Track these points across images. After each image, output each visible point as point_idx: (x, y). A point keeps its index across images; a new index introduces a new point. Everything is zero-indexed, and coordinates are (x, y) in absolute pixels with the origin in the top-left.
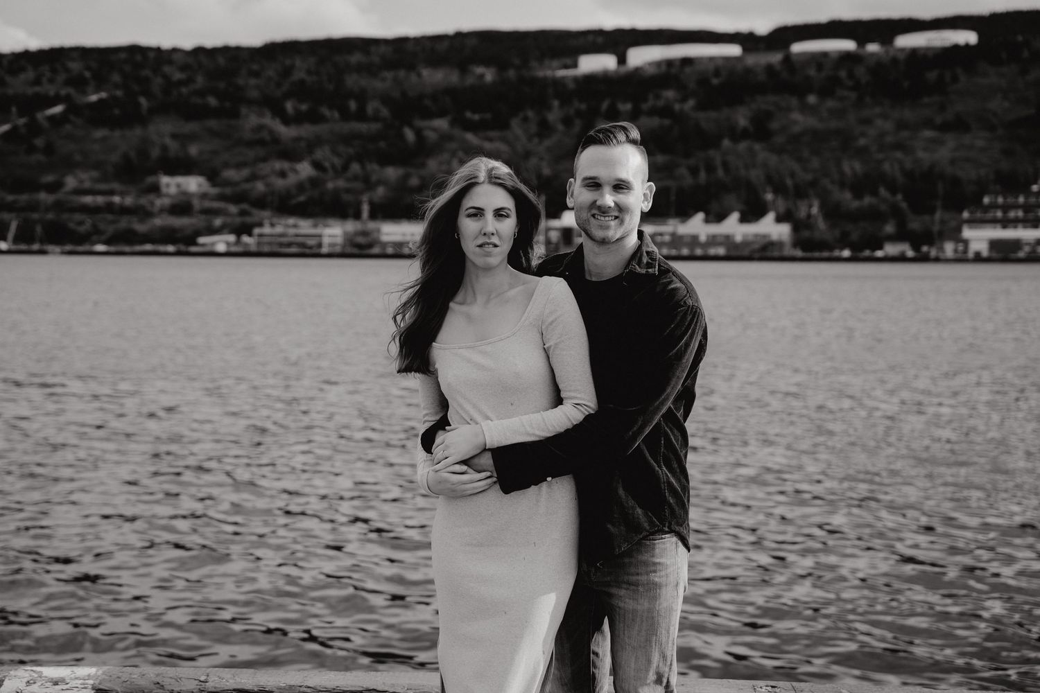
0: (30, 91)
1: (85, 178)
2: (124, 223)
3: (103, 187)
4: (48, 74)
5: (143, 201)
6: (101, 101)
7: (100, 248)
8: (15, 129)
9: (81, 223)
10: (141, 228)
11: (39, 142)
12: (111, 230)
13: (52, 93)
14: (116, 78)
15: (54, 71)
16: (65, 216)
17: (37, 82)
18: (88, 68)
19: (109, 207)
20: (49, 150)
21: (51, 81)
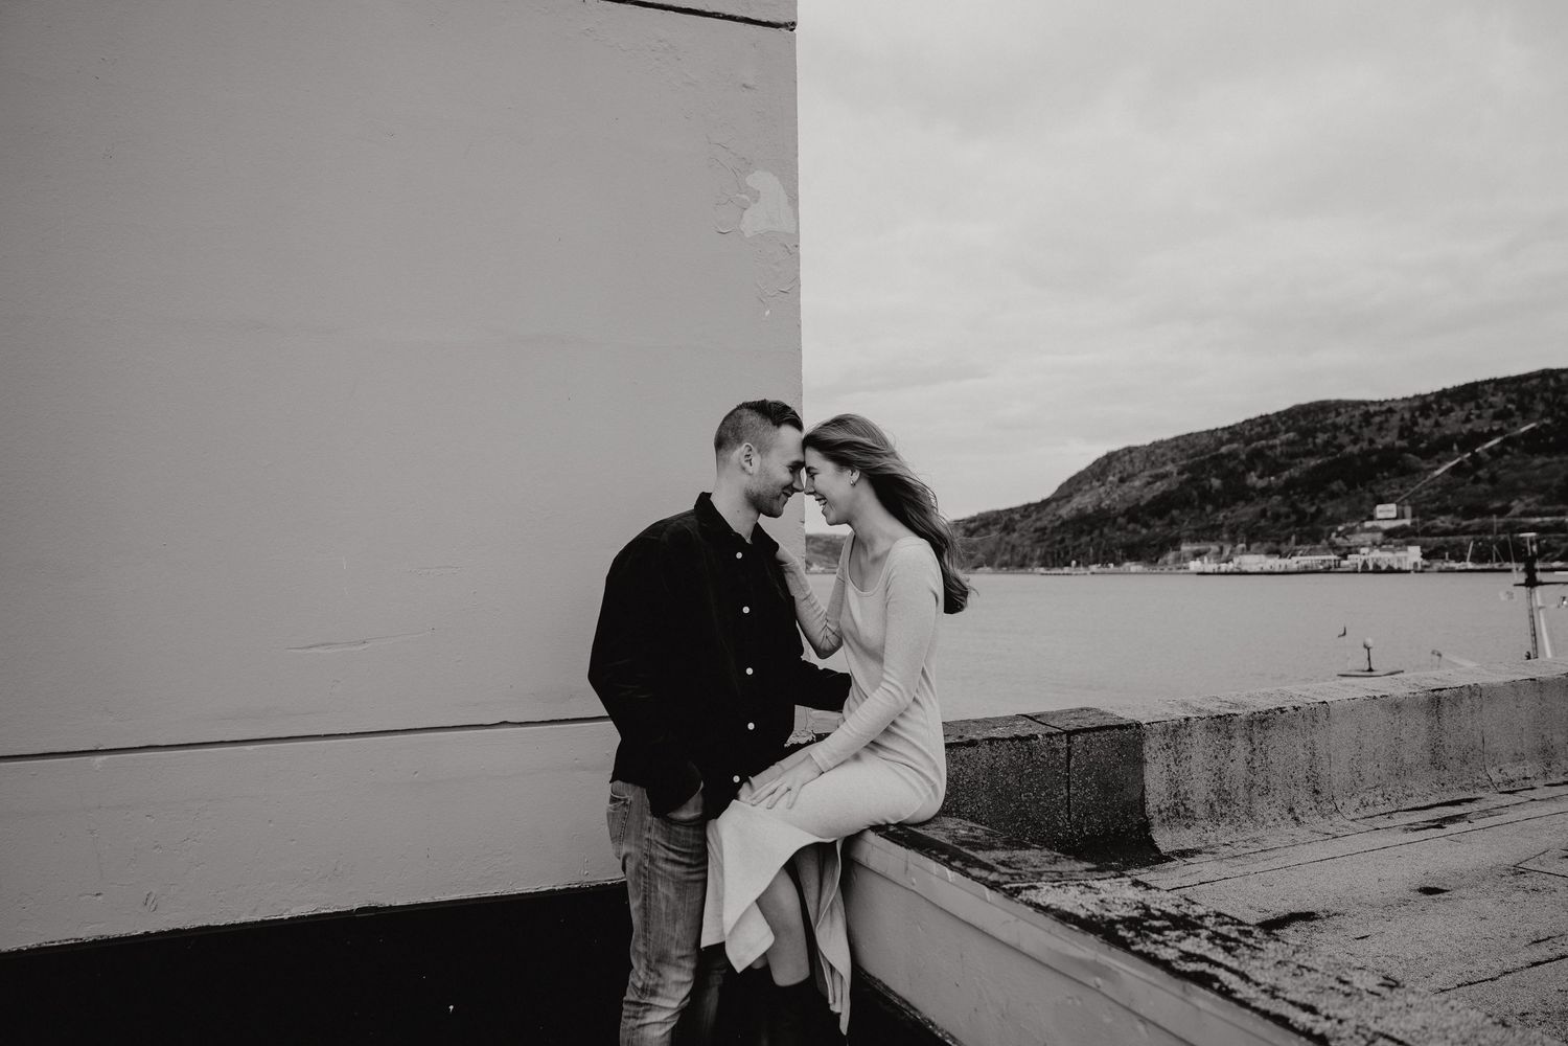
0: (1464, 429)
1: (1530, 500)
3: (1549, 508)
4: (1475, 411)
6: (1532, 429)
7: (1557, 564)
8: (1459, 464)
11: (1483, 473)
13: (1486, 430)
14: (1541, 407)
15: (1478, 407)
17: (1468, 420)
18: (1510, 401)
19: (1561, 527)
20: (1493, 479)
21: (1479, 417)
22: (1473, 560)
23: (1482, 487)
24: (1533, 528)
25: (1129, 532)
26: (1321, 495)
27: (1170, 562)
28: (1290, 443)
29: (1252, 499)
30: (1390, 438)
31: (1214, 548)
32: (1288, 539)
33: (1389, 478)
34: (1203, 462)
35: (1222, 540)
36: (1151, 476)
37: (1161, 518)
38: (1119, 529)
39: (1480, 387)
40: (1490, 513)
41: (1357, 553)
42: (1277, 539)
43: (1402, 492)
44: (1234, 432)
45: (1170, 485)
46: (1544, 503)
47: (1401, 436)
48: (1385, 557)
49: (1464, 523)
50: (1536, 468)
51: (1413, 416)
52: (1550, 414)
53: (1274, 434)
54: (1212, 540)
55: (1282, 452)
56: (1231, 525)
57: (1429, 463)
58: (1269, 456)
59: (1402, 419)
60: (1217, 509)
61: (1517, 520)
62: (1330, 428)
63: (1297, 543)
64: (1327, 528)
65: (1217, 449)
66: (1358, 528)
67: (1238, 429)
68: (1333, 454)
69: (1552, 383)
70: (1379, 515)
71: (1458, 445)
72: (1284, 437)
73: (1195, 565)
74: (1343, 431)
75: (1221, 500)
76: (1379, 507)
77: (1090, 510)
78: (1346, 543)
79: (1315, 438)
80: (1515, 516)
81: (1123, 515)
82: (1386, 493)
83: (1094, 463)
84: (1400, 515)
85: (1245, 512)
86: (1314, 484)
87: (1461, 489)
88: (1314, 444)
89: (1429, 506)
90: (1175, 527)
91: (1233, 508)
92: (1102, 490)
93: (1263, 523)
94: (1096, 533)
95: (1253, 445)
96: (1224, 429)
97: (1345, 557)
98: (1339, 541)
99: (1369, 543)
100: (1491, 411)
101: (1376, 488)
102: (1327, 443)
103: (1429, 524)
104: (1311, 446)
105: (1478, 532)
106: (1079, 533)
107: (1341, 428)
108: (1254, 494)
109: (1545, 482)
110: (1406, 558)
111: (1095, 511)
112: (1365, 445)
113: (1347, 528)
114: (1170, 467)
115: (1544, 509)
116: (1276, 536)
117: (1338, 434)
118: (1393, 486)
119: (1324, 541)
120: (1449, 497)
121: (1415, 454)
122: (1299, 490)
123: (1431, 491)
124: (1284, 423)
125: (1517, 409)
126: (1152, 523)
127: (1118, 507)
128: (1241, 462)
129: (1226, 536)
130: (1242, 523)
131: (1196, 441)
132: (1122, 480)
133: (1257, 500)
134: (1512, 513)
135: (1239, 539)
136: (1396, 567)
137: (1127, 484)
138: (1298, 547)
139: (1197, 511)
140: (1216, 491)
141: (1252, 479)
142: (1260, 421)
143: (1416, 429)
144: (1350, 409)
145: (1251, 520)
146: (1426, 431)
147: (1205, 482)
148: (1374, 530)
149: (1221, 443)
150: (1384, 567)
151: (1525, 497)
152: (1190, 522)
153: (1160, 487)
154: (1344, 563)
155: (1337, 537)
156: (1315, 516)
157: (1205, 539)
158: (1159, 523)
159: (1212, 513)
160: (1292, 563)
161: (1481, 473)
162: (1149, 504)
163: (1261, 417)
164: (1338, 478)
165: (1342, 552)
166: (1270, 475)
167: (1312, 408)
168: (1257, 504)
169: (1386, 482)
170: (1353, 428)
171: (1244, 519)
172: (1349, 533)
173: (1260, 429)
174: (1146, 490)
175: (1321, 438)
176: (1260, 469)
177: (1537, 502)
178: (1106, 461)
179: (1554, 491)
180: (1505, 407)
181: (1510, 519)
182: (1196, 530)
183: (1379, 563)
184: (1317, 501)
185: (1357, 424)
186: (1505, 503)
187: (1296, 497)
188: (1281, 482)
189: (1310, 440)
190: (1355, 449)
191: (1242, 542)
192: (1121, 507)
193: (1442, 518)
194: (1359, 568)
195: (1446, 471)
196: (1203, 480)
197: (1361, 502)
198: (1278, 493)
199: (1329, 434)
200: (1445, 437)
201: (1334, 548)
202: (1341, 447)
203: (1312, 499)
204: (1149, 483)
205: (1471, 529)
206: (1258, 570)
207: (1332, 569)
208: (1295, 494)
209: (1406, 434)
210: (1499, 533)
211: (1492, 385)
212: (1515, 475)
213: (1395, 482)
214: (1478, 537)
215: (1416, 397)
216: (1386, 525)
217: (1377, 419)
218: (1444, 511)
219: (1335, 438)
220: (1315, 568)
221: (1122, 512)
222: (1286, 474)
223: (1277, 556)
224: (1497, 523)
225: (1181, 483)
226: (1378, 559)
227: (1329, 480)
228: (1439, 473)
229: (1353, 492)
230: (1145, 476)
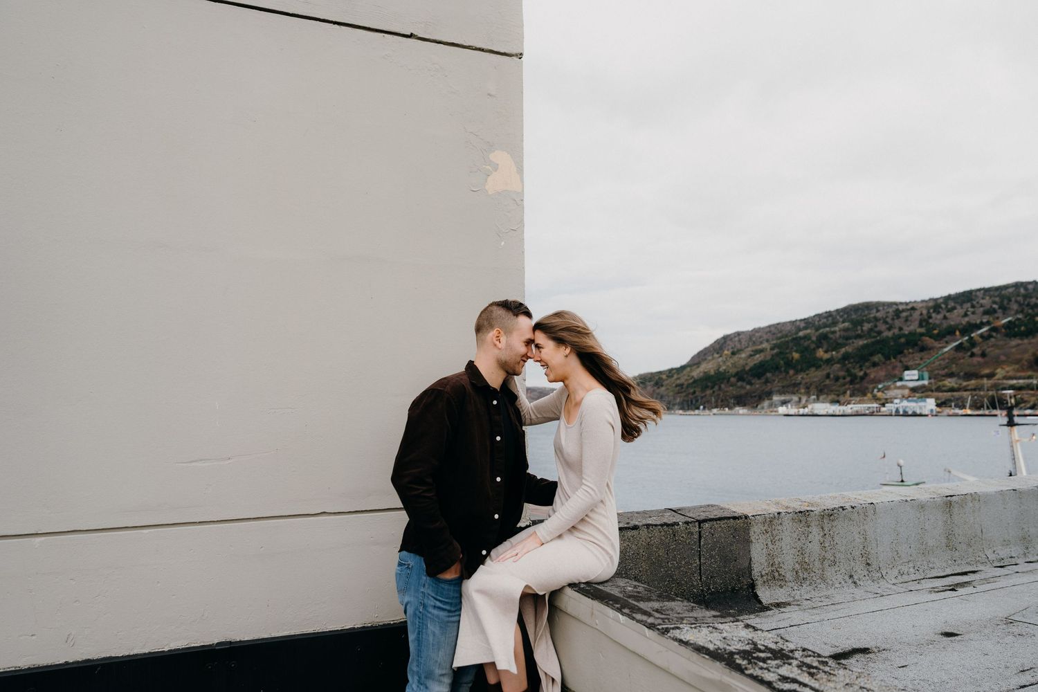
22: (971, 408)
23: (976, 360)
24: (1012, 387)
25: (739, 387)
26: (867, 364)
27: (766, 408)
28: (846, 330)
29: (820, 366)
30: (913, 327)
31: (795, 398)
32: (845, 393)
33: (913, 353)
34: (787, 342)
35: (801, 393)
36: (752, 351)
37: (759, 378)
38: (732, 385)
39: (974, 293)
40: (982, 377)
41: (892, 402)
42: (837, 393)
43: (922, 362)
44: (807, 322)
45: (765, 356)
46: (1018, 371)
47: (921, 326)
49: (965, 384)
50: (1013, 347)
51: (929, 312)
52: (1022, 312)
53: (835, 323)
54: (793, 393)
55: (840, 336)
56: (806, 383)
57: (940, 343)
58: (831, 339)
59: (921, 314)
60: (797, 372)
61: (1000, 381)
62: (873, 320)
63: (851, 396)
64: (871, 386)
65: (797, 333)
66: (892, 386)
67: (810, 320)
68: (875, 337)
69: (1022, 291)
70: (907, 378)
71: (960, 332)
72: (841, 326)
73: (782, 410)
74: (881, 321)
75: (799, 367)
76: (906, 373)
77: (712, 373)
78: (884, 396)
79: (862, 326)
80: (999, 379)
81: (734, 376)
82: (910, 363)
83: (715, 342)
84: (921, 378)
85: (815, 375)
86: (863, 357)
87: (962, 361)
88: (862, 330)
89: (940, 372)
90: (769, 384)
91: (807, 372)
92: (720, 359)
93: (827, 382)
94: (716, 388)
95: (821, 331)
96: (801, 320)
97: (883, 405)
99: (900, 396)
100: (982, 309)
101: (904, 360)
102: (871, 330)
103: (941, 383)
104: (859, 332)
105: (971, 390)
106: (705, 388)
107: (880, 320)
108: (822, 363)
109: (1019, 357)
110: (925, 406)
111: (715, 373)
112: (896, 331)
113: (884, 386)
114: (765, 345)
115: (1019, 374)
116: (836, 391)
117: (878, 324)
118: (916, 358)
119: (869, 395)
120: (954, 366)
121: (930, 337)
122: (852, 360)
123: (941, 362)
124: (841, 317)
125: (999, 308)
126: (753, 381)
127: (731, 371)
128: (813, 342)
129: (803, 391)
130: (814, 382)
131: (783, 328)
132: (733, 353)
133: (823, 367)
135: (812, 393)
136: (918, 412)
137: (737, 356)
138: (852, 399)
139: (784, 374)
140: (797, 360)
141: (820, 353)
142: (826, 315)
143: (931, 321)
144: (885, 308)
145: (819, 381)
146: (937, 322)
147: (788, 355)
148: (903, 387)
149: (800, 330)
151: (1004, 367)
152: (779, 382)
153: (758, 358)
154: (883, 409)
155: (878, 391)
156: (862, 378)
157: (789, 393)
158: (758, 382)
159: (794, 375)
160: (848, 409)
161: (975, 350)
162: (751, 370)
163: (826, 312)
164: (878, 353)
165: (881, 402)
166: (832, 351)
167: (860, 307)
168: (824, 369)
169: (911, 356)
170: (889, 320)
171: (815, 379)
172: (886, 390)
173: (825, 320)
174: (749, 360)
175: (866, 326)
176: (825, 347)
177: (1014, 369)
178: (723, 341)
179: (1026, 363)
180: (991, 307)
181: (996, 381)
182: (783, 387)
183: (907, 410)
184: (864, 369)
185: (891, 317)
186: (992, 370)
187: (850, 365)
188: (840, 355)
189: (859, 328)
190: (890, 334)
191: (813, 395)
192: (733, 371)
193: (949, 380)
194: (894, 413)
195: (952, 349)
196: (787, 353)
197: (894, 368)
198: (838, 363)
199: (871, 324)
200: (950, 326)
201: (876, 399)
202: (880, 333)
203: (861, 366)
204: (751, 356)
205: (969, 388)
206: (825, 413)
207: (875, 413)
208: (849, 363)
209: (924, 324)
211: (982, 292)
212: (997, 351)
213: (918, 356)
214: (974, 393)
215: (930, 299)
216: (912, 384)
217: (904, 314)
218: (951, 375)
219: (876, 326)
220: (863, 412)
221: (733, 374)
222: (843, 350)
223: (838, 404)
224: (987, 384)
225: (773, 356)
226: (906, 407)
227: (872, 354)
228: (946, 350)
229: (888, 362)
230: (749, 351)
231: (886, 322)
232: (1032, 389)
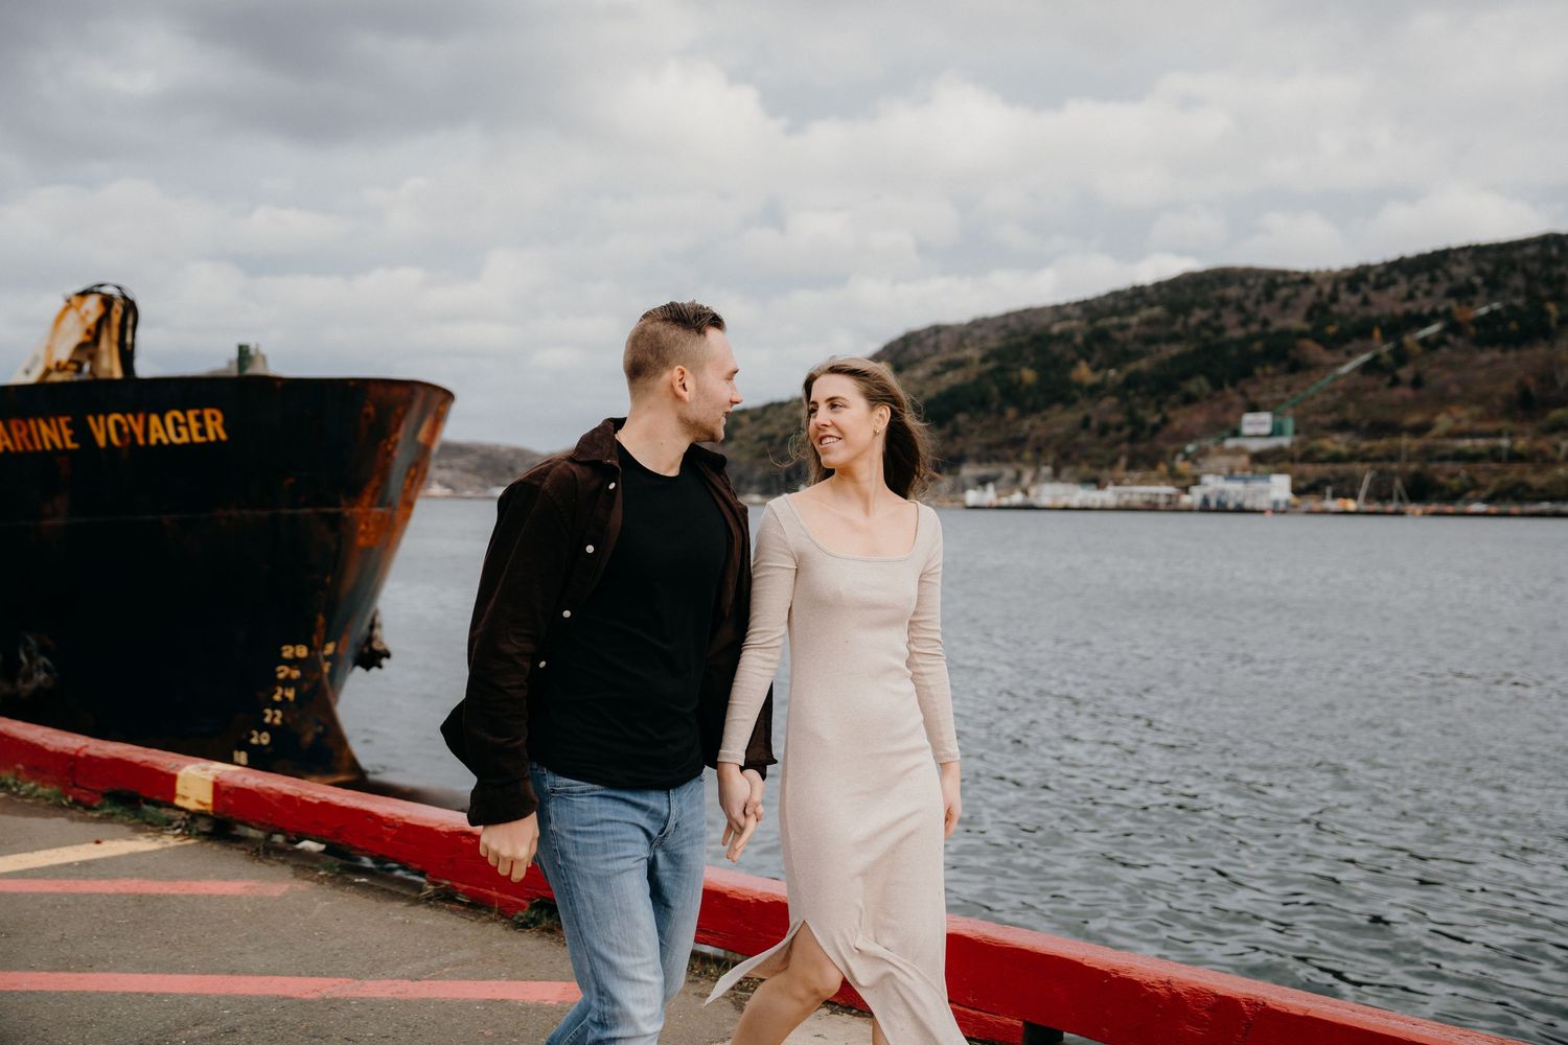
0: (1399, 309)
1: (1463, 415)
2: (1513, 473)
3: (1487, 426)
4: (1425, 286)
5: (1543, 444)
6: (1492, 313)
7: (1477, 507)
8: (1376, 358)
9: (1453, 476)
10: (1536, 480)
11: (1405, 373)
12: (1494, 483)
13: (1426, 310)
14: (1518, 281)
15: (1433, 280)
16: (1435, 465)
17: (1411, 297)
18: (1480, 273)
19: (1494, 454)
20: (1418, 382)
21: (1428, 293)
22: (1369, 497)
23: (1400, 392)
24: (1460, 456)
26: (1174, 398)
27: (944, 491)
28: (1150, 322)
29: (1074, 401)
31: (1009, 472)
33: (1274, 376)
34: (1022, 344)
35: (1023, 461)
36: (941, 364)
39: (1452, 256)
40: (1404, 431)
41: (1204, 482)
42: (1098, 460)
43: (1286, 395)
45: (965, 376)
46: (1481, 419)
47: (1309, 316)
48: (1235, 490)
49: (1365, 445)
50: (1481, 367)
51: (1335, 289)
52: (1526, 292)
53: (1132, 309)
54: (1007, 460)
55: (1136, 337)
56: (1038, 439)
57: (1334, 355)
58: (1115, 341)
59: (1319, 293)
60: (1024, 412)
61: (1439, 442)
63: (1125, 468)
64: (1171, 448)
65: (1051, 328)
66: (1213, 449)
67: (1096, 304)
68: (1206, 339)
69: (1554, 251)
70: (1247, 430)
71: (1382, 331)
72: (1145, 313)
73: (972, 497)
74: (1232, 307)
75: (1031, 402)
76: (1248, 418)
78: (1193, 470)
79: (1188, 316)
80: (1437, 437)
82: (1264, 398)
83: (885, 348)
84: (1277, 431)
85: (1061, 420)
86: (1167, 381)
87: (1371, 395)
88: (1185, 325)
89: (1321, 419)
90: (959, 439)
91: (1045, 413)
93: (1083, 437)
95: (1100, 324)
96: (1077, 304)
97: (1186, 490)
98: (1181, 465)
99: (1225, 470)
100: (1447, 285)
101: (1251, 390)
102: (1204, 324)
103: (1314, 444)
104: (1178, 327)
105: (1378, 459)
107: (1229, 303)
108: (1080, 394)
109: (1489, 387)
110: (1266, 492)
112: (1255, 328)
113: (1199, 448)
114: (972, 353)
115: (1480, 426)
116: (1097, 456)
117: (1223, 311)
118: (1278, 386)
119: (1163, 468)
120: (1352, 405)
121: (1318, 341)
122: (1144, 390)
123: (1329, 396)
125: (1484, 284)
128: (1076, 347)
129: (1028, 455)
130: (1055, 436)
131: (1033, 319)
133: (1080, 402)
134: (1434, 432)
135: (1044, 460)
136: (1248, 504)
138: (1126, 475)
139: (995, 416)
140: (1026, 387)
141: (1084, 373)
142: (1128, 294)
144: (1253, 279)
145: (1067, 432)
146: (1347, 310)
147: (1013, 375)
148: (1238, 451)
149: (1061, 321)
150: (1231, 505)
151: (1454, 409)
152: (980, 434)
153: (952, 378)
154: (1186, 500)
155: (1183, 459)
156: (1156, 429)
157: (998, 459)
159: (1016, 419)
160: (1108, 496)
161: (1402, 372)
162: (926, 405)
163: (1134, 288)
164: (1200, 374)
165: (1184, 483)
166: (1109, 367)
167: (1206, 278)
168: (1080, 408)
169: (1267, 382)
170: (1249, 305)
171: (1058, 431)
172: (1200, 456)
173: (1123, 303)
175: (1199, 315)
176: (1097, 358)
177: (1471, 416)
179: (1498, 402)
180: (1469, 281)
181: (1430, 441)
182: (989, 447)
183: (1224, 499)
184: (1165, 408)
185: (1254, 298)
186: (1426, 417)
187: (1137, 400)
188: (1121, 378)
189: (1181, 319)
191: (1046, 464)
193: (1337, 437)
194: (1198, 506)
195: (1355, 369)
196: (1011, 371)
197: (1227, 408)
198: (1114, 393)
199: (1210, 312)
200: (1368, 319)
201: (1174, 476)
202: (1220, 330)
203: (1159, 404)
204: (936, 374)
205: (1372, 455)
207: (1160, 505)
208: (1136, 395)
209: (1316, 314)
210: (1409, 460)
211: (1469, 253)
212: (1448, 376)
213: (1283, 380)
214: (1379, 466)
216: (1256, 445)
217: (1284, 292)
218: (1342, 426)
219: (1217, 316)
220: (1138, 504)
222: (1132, 367)
223: (1093, 486)
224: (1409, 446)
225: (981, 376)
226: (1222, 492)
227: (1186, 376)
228: (1345, 369)
229: (1218, 395)
230: (933, 362)
231: (1240, 308)
232: (1498, 460)
